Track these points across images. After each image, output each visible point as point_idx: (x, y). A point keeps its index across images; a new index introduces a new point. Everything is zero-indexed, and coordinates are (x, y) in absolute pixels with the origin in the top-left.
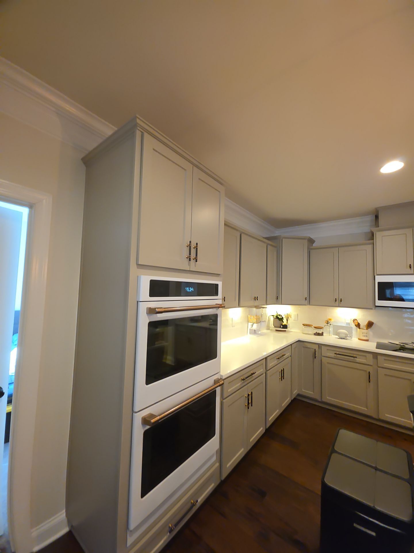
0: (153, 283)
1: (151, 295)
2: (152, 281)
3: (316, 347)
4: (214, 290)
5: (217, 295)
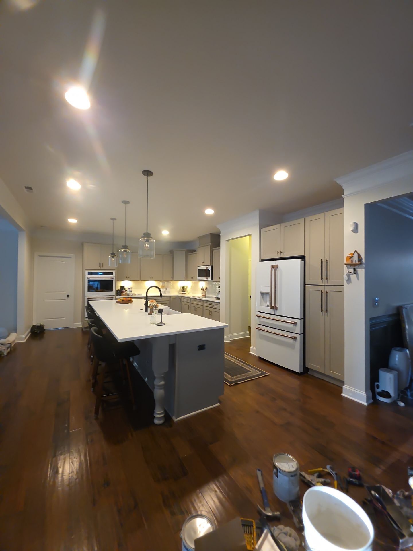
2: (88, 272)
3: (180, 298)
4: (111, 274)
5: (112, 275)
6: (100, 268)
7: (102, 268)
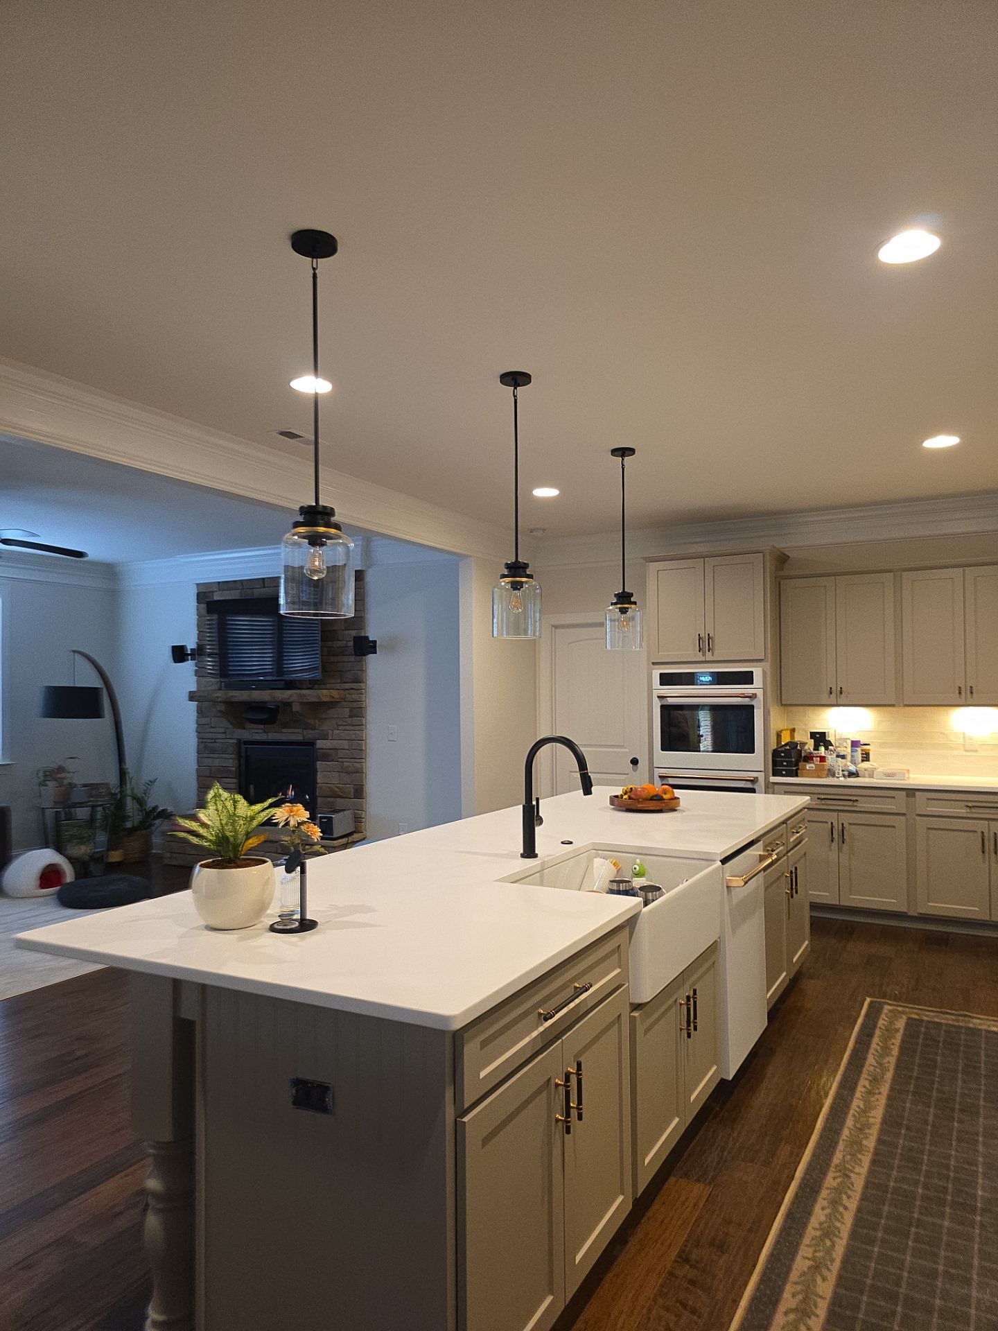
0: (662, 675)
1: (661, 685)
2: (661, 674)
4: (747, 678)
5: (752, 683)
6: (704, 654)
7: (709, 656)
